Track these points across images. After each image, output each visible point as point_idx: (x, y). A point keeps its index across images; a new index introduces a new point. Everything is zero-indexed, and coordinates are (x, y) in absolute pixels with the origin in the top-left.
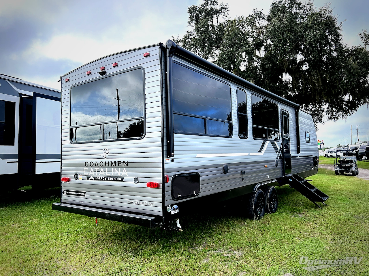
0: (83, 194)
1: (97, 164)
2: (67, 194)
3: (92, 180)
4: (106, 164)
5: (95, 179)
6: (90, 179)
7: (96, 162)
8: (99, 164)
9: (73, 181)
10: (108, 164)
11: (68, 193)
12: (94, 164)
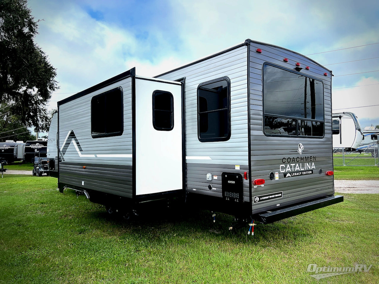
0: (280, 195)
1: (294, 160)
2: (260, 201)
3: (289, 177)
4: (301, 159)
5: (292, 175)
6: (287, 176)
7: (294, 158)
8: (295, 160)
9: (268, 182)
10: (303, 159)
11: (261, 199)
12: (292, 160)
